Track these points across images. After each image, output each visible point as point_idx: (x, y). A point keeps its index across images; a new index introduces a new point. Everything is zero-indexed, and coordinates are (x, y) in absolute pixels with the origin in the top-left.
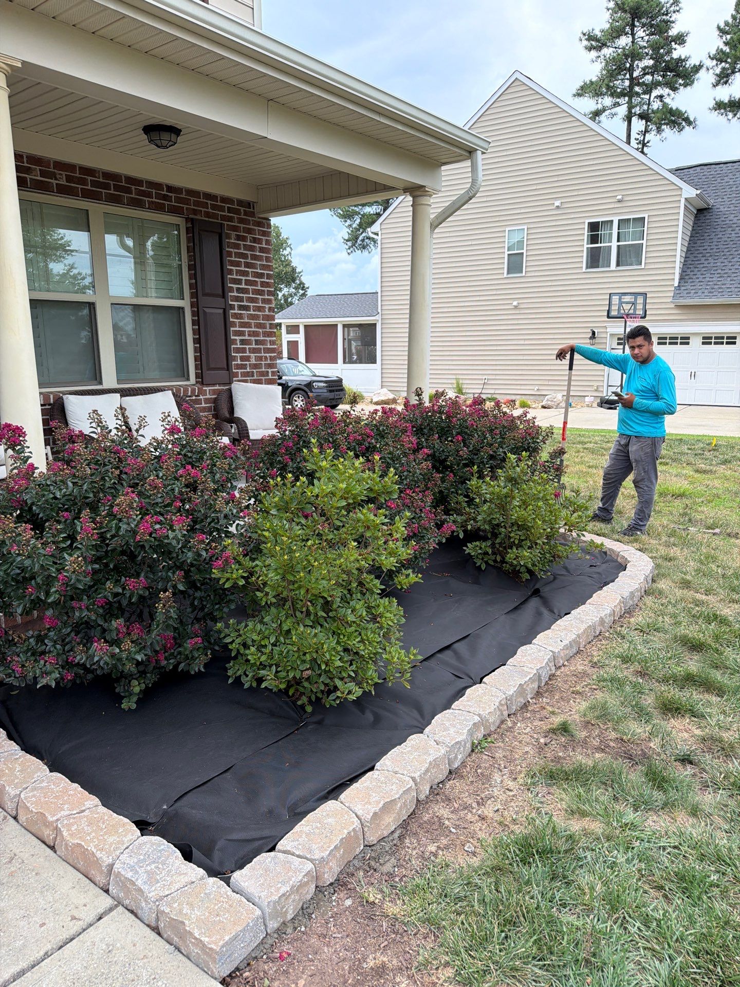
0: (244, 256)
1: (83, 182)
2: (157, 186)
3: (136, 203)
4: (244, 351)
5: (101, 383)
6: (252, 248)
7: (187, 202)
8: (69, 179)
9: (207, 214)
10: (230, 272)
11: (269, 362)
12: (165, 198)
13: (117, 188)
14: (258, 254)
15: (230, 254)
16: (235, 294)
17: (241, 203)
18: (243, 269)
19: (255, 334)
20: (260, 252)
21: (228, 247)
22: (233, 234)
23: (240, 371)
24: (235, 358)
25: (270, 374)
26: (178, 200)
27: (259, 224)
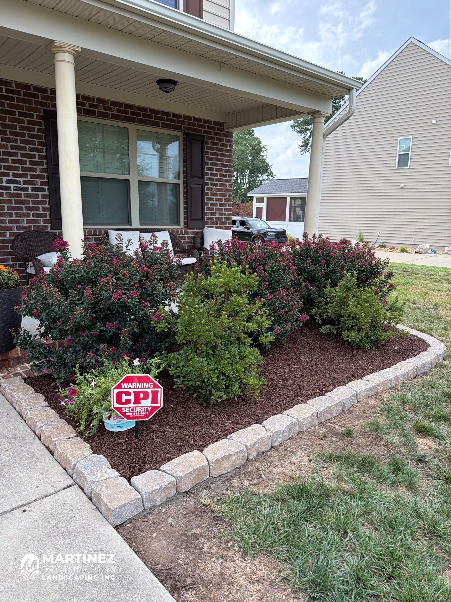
0: (216, 154)
1: (126, 112)
2: (167, 114)
3: (155, 124)
4: (212, 209)
5: (131, 225)
6: (221, 150)
7: (184, 123)
8: (118, 111)
9: (196, 130)
10: (207, 164)
11: (227, 216)
12: (171, 121)
13: (144, 115)
14: (224, 153)
15: (207, 153)
16: (209, 176)
17: (216, 123)
18: (215, 162)
19: (220, 200)
20: (225, 152)
21: (207, 149)
22: (210, 141)
23: (209, 221)
24: (207, 214)
25: (227, 224)
26: (179, 122)
27: (226, 136)
